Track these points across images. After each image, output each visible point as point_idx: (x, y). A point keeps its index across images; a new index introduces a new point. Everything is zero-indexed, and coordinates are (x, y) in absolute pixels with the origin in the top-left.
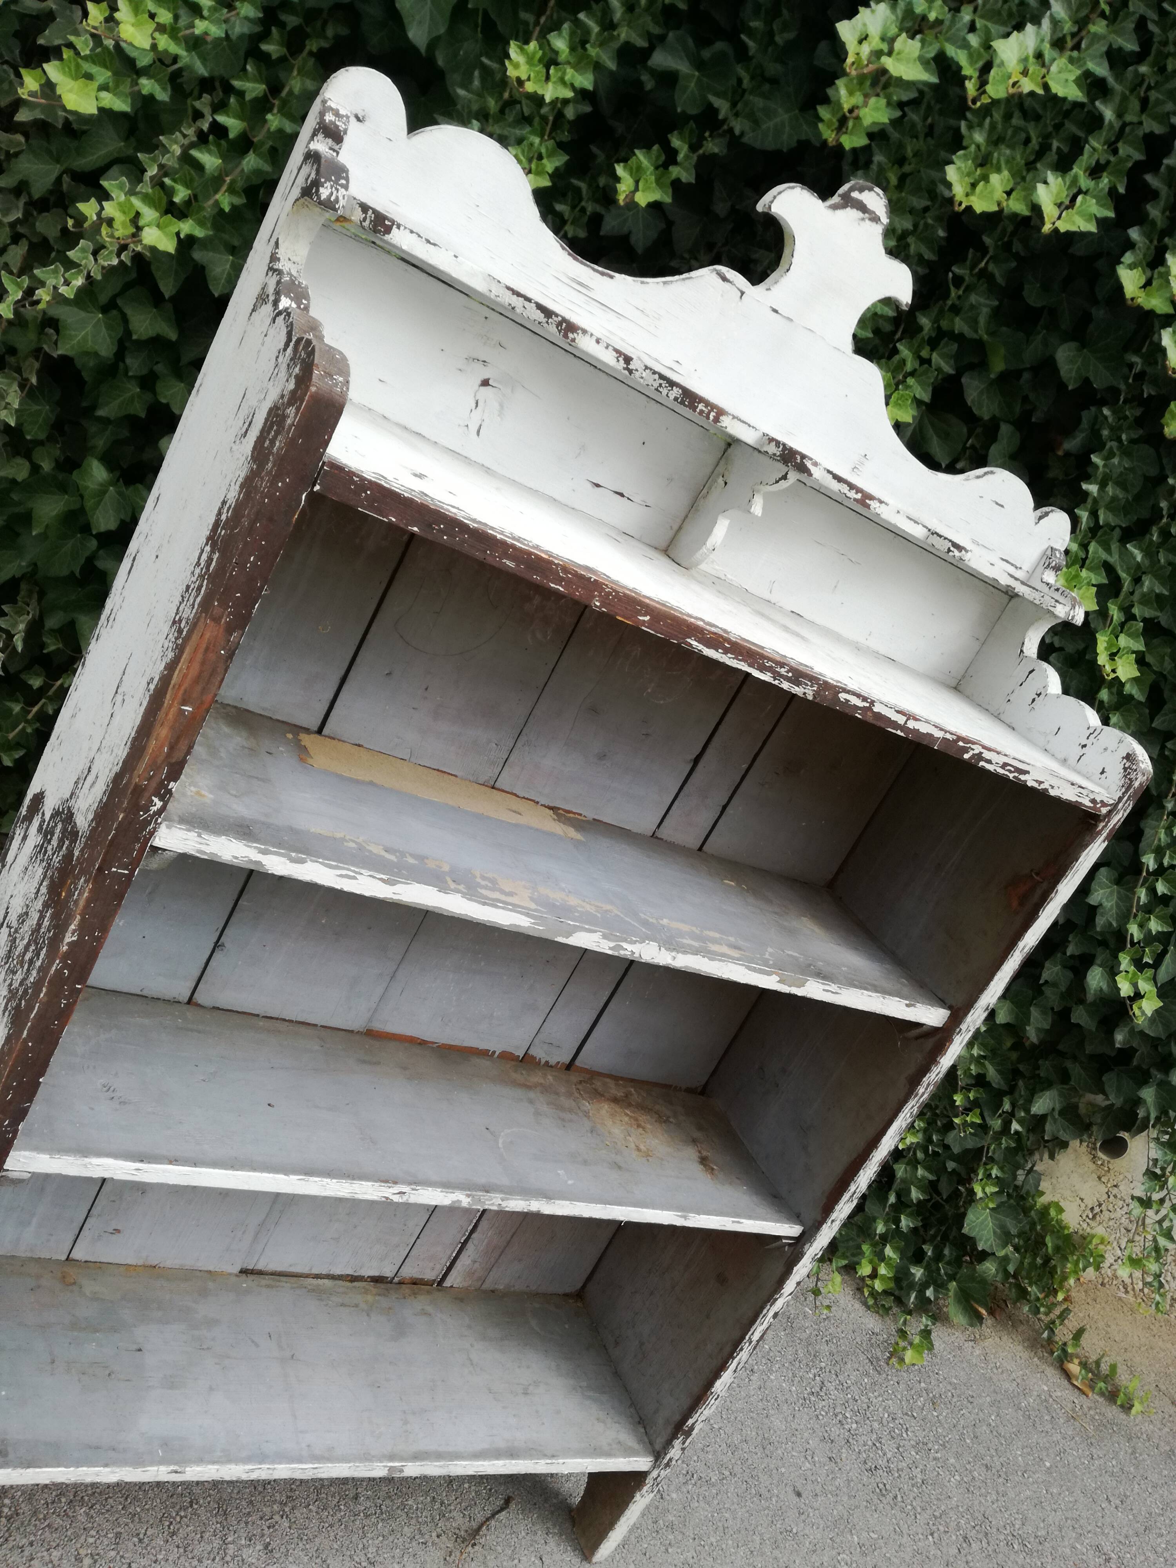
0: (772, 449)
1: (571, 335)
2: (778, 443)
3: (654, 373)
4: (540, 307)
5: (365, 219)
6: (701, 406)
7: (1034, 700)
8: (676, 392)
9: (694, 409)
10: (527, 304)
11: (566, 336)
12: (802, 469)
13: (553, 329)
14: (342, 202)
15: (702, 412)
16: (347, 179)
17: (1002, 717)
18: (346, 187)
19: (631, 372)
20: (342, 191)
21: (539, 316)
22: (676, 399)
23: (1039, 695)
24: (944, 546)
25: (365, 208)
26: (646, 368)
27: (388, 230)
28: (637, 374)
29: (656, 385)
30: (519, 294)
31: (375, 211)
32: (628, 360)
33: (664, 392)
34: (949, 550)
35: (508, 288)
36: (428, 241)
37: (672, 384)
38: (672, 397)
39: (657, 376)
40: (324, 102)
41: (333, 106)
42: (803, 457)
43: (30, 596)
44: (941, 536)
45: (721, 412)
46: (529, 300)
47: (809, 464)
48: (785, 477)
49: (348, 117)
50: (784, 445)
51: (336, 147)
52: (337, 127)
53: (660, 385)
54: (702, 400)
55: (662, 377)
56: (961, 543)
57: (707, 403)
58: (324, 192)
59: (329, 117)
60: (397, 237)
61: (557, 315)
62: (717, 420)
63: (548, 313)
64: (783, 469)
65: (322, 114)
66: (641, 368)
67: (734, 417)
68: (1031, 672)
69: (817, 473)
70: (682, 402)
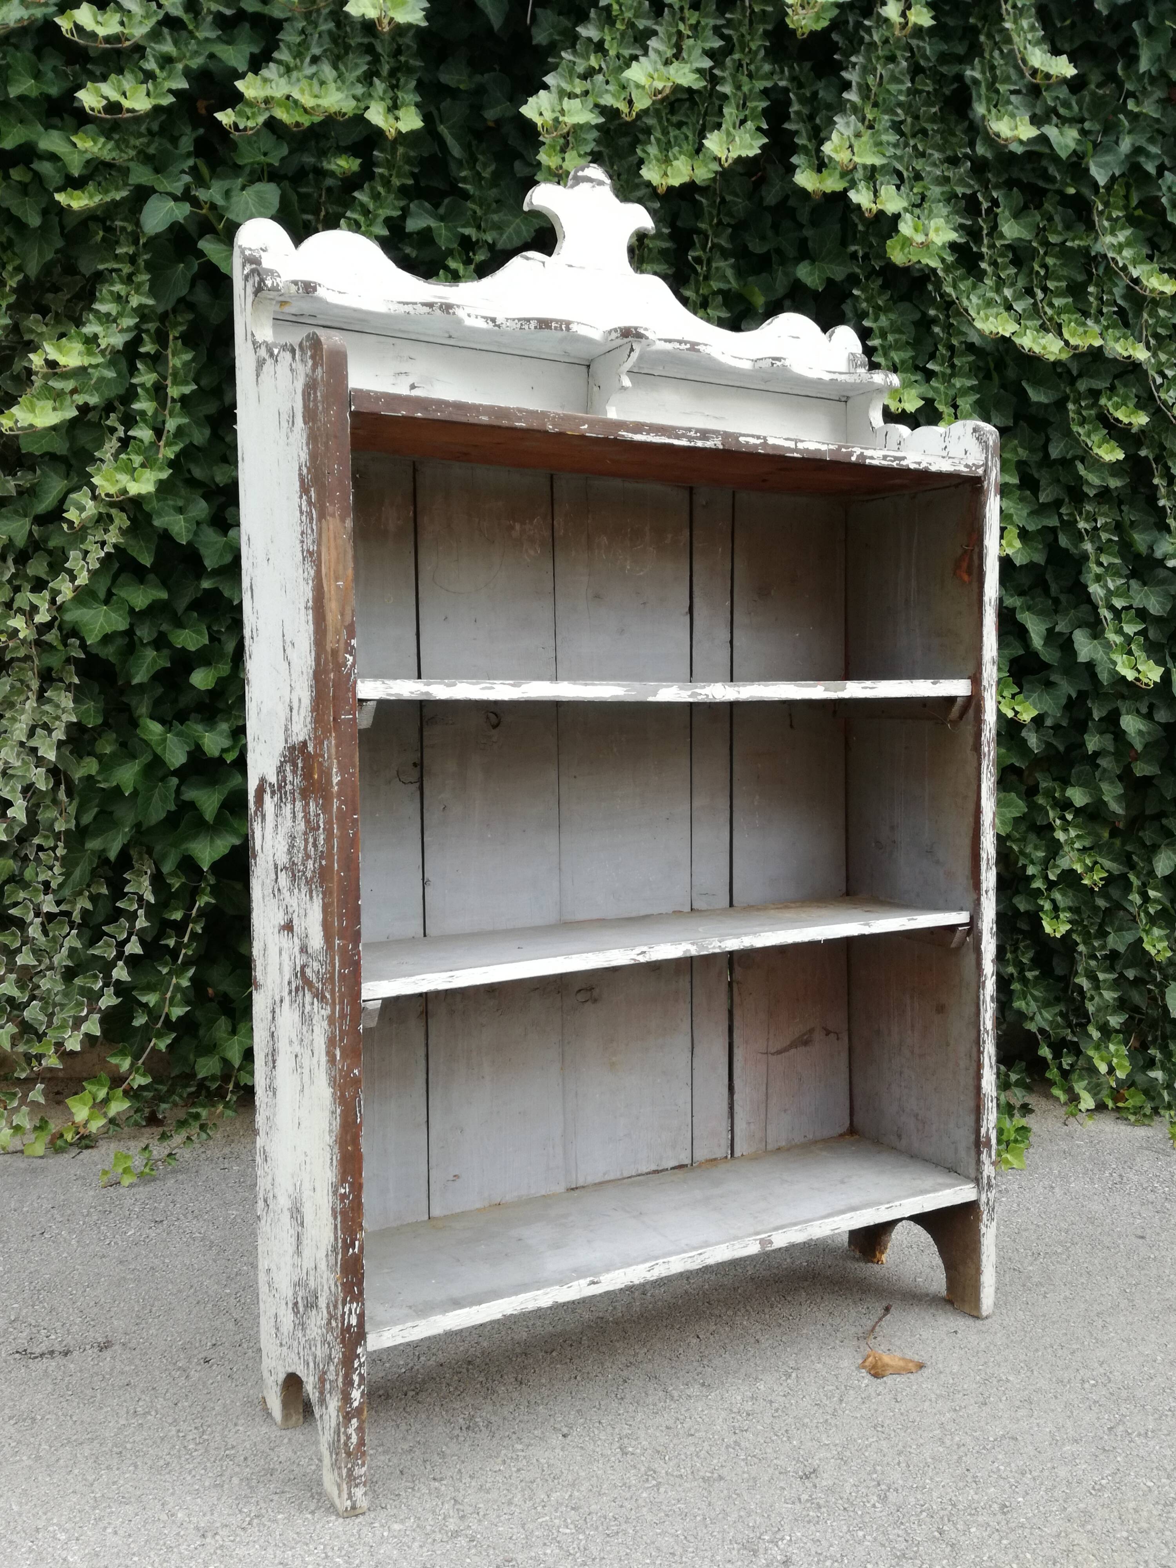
0: (617, 335)
2: (616, 330)
3: (514, 320)
4: (424, 304)
6: (553, 325)
8: (533, 324)
9: (550, 328)
10: (415, 306)
11: (448, 313)
12: (639, 336)
13: (438, 312)
14: (281, 285)
15: (556, 328)
19: (499, 326)
21: (426, 309)
22: (536, 327)
25: (295, 282)
26: (507, 319)
27: (315, 290)
28: (504, 326)
29: (519, 326)
30: (407, 303)
31: (303, 282)
32: (493, 320)
33: (526, 327)
35: (399, 303)
36: (340, 292)
37: (528, 320)
38: (532, 328)
39: (516, 321)
40: (240, 247)
41: (246, 246)
42: (636, 328)
43: (141, 858)
45: (568, 324)
46: (415, 303)
47: (642, 331)
48: (632, 350)
49: (258, 250)
50: (620, 328)
52: (254, 256)
53: (522, 325)
54: (552, 321)
55: (519, 320)
57: (557, 321)
58: (268, 285)
61: (436, 303)
62: (568, 329)
63: (430, 305)
64: (629, 344)
66: (504, 321)
67: (579, 324)
69: (650, 333)
70: (541, 328)
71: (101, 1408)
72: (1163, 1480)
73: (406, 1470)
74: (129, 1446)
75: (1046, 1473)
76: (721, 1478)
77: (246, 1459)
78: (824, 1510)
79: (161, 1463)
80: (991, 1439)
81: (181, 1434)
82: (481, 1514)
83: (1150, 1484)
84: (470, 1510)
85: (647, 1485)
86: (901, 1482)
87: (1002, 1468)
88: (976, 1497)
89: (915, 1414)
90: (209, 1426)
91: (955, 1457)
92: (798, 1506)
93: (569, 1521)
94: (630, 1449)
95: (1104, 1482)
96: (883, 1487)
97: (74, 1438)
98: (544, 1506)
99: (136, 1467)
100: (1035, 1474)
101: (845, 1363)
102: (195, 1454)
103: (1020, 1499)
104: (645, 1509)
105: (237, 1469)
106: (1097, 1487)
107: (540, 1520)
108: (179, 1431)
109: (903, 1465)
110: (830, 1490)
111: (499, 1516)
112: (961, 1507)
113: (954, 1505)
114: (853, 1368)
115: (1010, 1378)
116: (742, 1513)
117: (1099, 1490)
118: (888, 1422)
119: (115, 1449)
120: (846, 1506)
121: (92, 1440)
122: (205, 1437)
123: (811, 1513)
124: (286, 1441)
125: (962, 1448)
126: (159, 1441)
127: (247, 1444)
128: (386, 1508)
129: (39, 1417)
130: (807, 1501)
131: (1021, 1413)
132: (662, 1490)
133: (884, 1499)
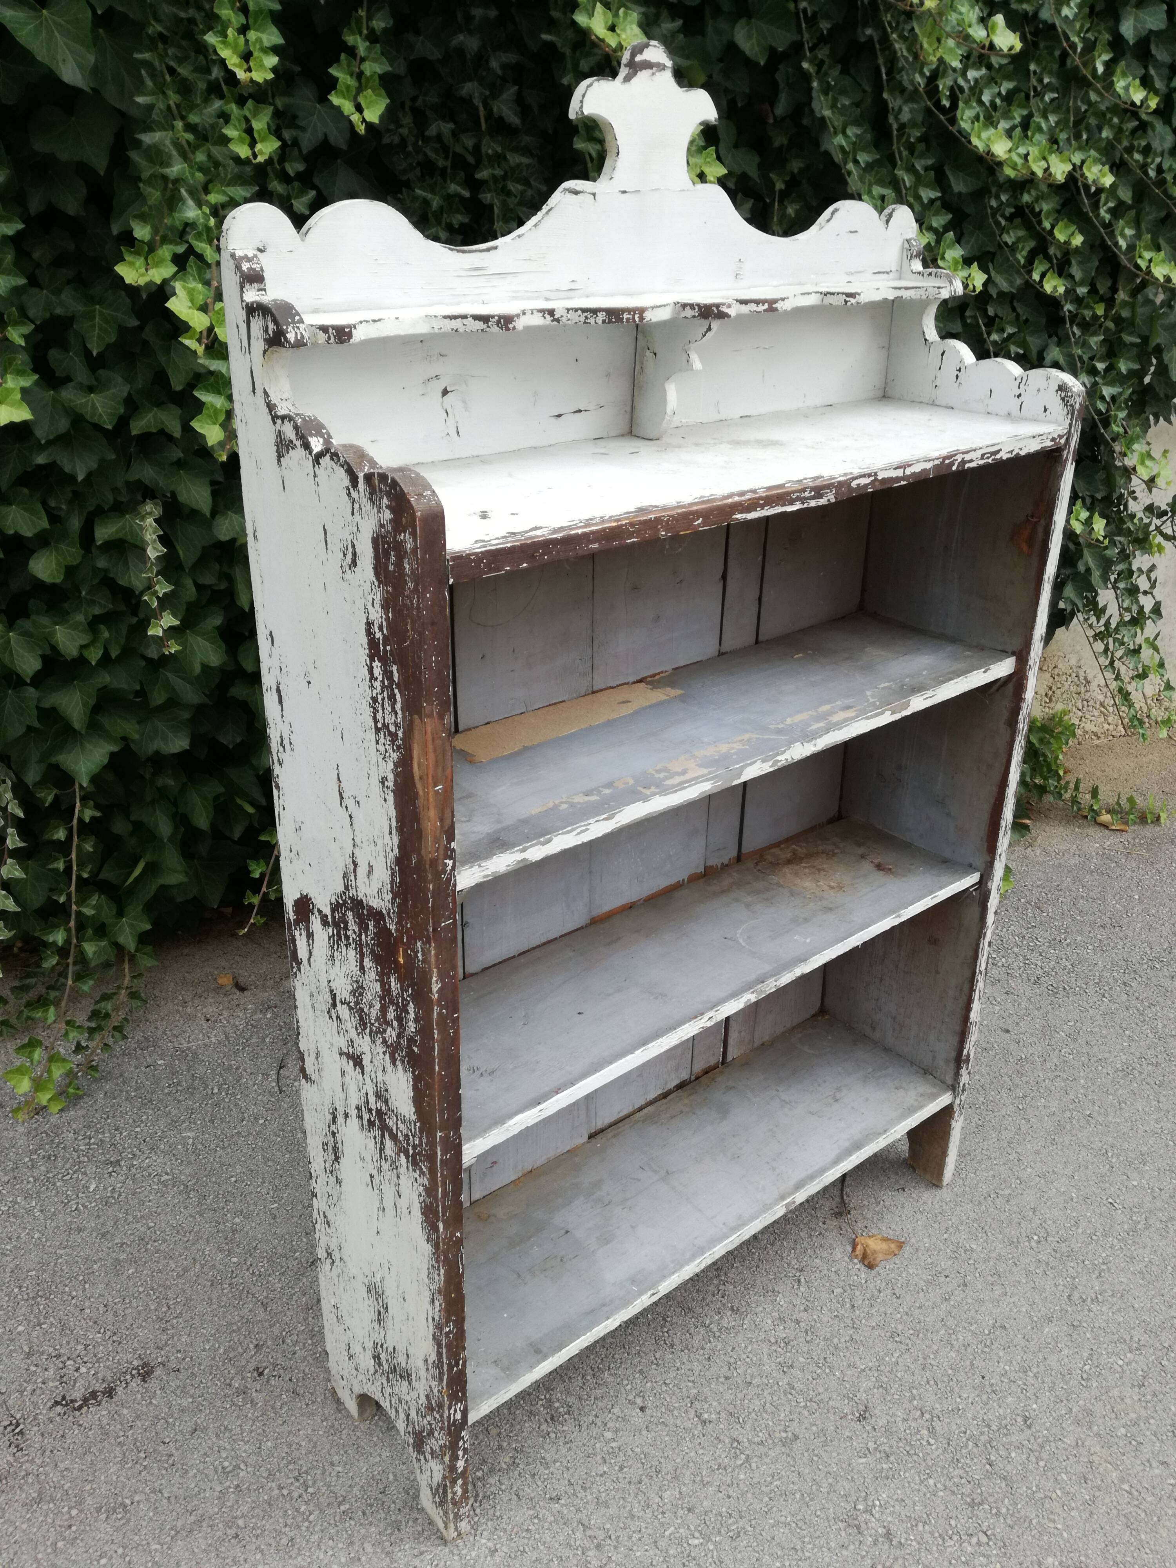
0: (689, 313)
1: (511, 326)
2: (692, 306)
3: (576, 310)
4: (477, 318)
5: (329, 338)
6: (626, 316)
7: (957, 377)
8: (601, 316)
9: (621, 321)
10: (465, 321)
11: (508, 329)
12: (722, 315)
13: (495, 329)
14: (306, 336)
15: (628, 319)
16: (298, 314)
17: (937, 402)
18: (301, 321)
19: (558, 320)
20: (301, 326)
21: (480, 325)
22: (604, 322)
23: (959, 370)
24: (838, 301)
25: (324, 329)
26: (568, 310)
27: (350, 335)
28: (564, 319)
29: (582, 319)
30: (455, 317)
31: (333, 327)
32: (551, 312)
33: (592, 321)
34: (846, 302)
35: (445, 317)
36: (374, 321)
37: (595, 311)
38: (600, 322)
39: (580, 312)
40: (233, 256)
41: (242, 254)
42: (718, 306)
44: (833, 294)
45: (642, 311)
46: (464, 317)
47: (724, 309)
48: (709, 329)
49: (255, 256)
50: (698, 305)
51: (262, 286)
52: (254, 269)
53: (586, 318)
54: (623, 311)
55: (584, 310)
56: (852, 291)
57: (629, 310)
58: (291, 336)
59: (245, 266)
60: (359, 335)
61: (493, 317)
62: (642, 318)
63: (485, 319)
64: (705, 323)
65: (238, 267)
66: (564, 313)
67: (653, 308)
68: (943, 354)
69: (732, 312)
70: (610, 322)
71: (186, 1472)
72: (1128, 1355)
73: (521, 1493)
74: (241, 1522)
75: (1042, 1368)
76: (796, 1437)
77: (364, 1513)
78: (892, 1458)
79: (284, 1541)
80: (987, 1332)
81: (285, 1492)
82: (613, 1537)
83: (1120, 1362)
84: (601, 1535)
85: (739, 1462)
86: (937, 1406)
87: (1007, 1368)
88: (1001, 1411)
89: (917, 1311)
90: (306, 1472)
91: (968, 1363)
92: (870, 1459)
93: (692, 1528)
94: (706, 1416)
95: (1087, 1367)
96: (927, 1416)
97: (179, 1524)
98: (663, 1513)
99: (262, 1551)
100: (1035, 1370)
101: (838, 1254)
102: (311, 1518)
103: (1035, 1406)
104: (749, 1495)
105: (363, 1531)
106: (1085, 1376)
107: (667, 1533)
108: (280, 1488)
109: (932, 1382)
110: (888, 1431)
111: (630, 1538)
112: (994, 1428)
113: (989, 1426)
114: (846, 1259)
115: (974, 1247)
116: (830, 1480)
117: (1088, 1380)
118: (900, 1327)
119: (229, 1531)
120: (908, 1448)
121: (199, 1522)
122: (310, 1490)
123: (885, 1466)
124: (391, 1477)
125: (969, 1350)
126: (266, 1506)
127: (356, 1491)
128: (524, 1551)
129: (128, 1502)
130: (876, 1449)
131: (998, 1291)
132: (754, 1465)
133: (932, 1431)
